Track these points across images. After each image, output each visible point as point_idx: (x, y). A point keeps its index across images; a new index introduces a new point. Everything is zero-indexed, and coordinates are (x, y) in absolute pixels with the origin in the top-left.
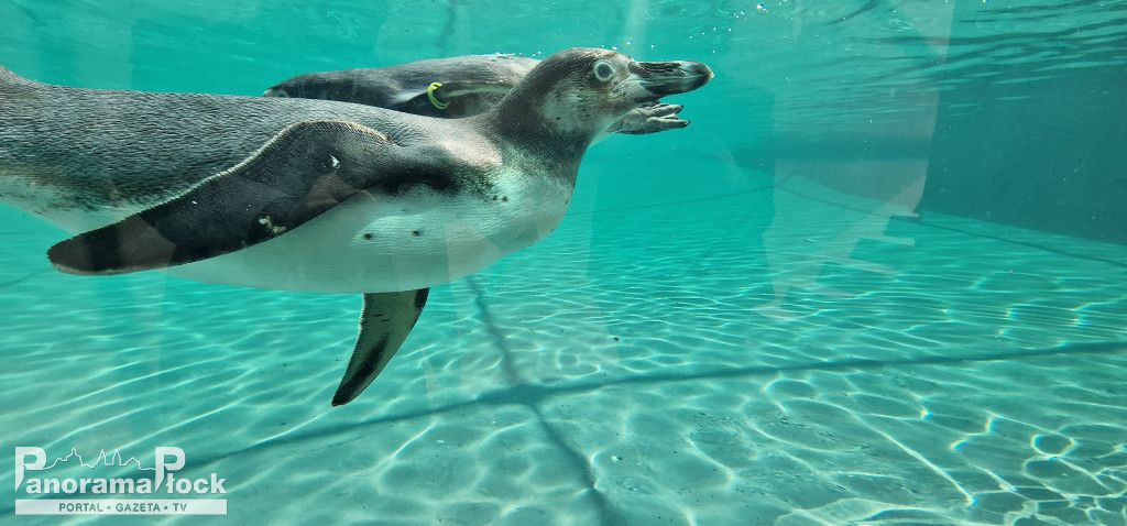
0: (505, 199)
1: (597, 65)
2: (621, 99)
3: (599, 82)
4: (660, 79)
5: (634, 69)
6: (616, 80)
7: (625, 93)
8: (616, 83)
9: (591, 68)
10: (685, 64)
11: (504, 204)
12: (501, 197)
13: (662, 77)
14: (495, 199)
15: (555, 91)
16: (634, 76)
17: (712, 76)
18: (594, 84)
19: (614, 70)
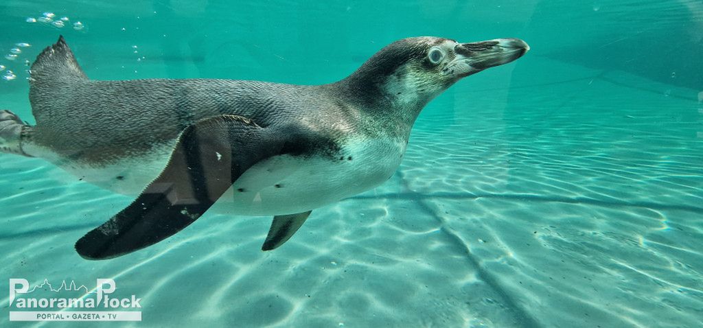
0: (350, 158)
1: (430, 52)
2: (450, 76)
3: (432, 64)
4: (482, 56)
5: (459, 51)
6: (445, 61)
7: (453, 71)
8: (446, 64)
9: (425, 55)
10: (503, 42)
11: (349, 162)
12: (347, 157)
13: (484, 55)
14: (342, 159)
15: (396, 73)
16: (459, 57)
17: (528, 48)
18: (428, 66)
19: (444, 54)
